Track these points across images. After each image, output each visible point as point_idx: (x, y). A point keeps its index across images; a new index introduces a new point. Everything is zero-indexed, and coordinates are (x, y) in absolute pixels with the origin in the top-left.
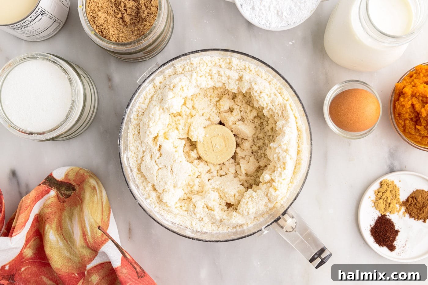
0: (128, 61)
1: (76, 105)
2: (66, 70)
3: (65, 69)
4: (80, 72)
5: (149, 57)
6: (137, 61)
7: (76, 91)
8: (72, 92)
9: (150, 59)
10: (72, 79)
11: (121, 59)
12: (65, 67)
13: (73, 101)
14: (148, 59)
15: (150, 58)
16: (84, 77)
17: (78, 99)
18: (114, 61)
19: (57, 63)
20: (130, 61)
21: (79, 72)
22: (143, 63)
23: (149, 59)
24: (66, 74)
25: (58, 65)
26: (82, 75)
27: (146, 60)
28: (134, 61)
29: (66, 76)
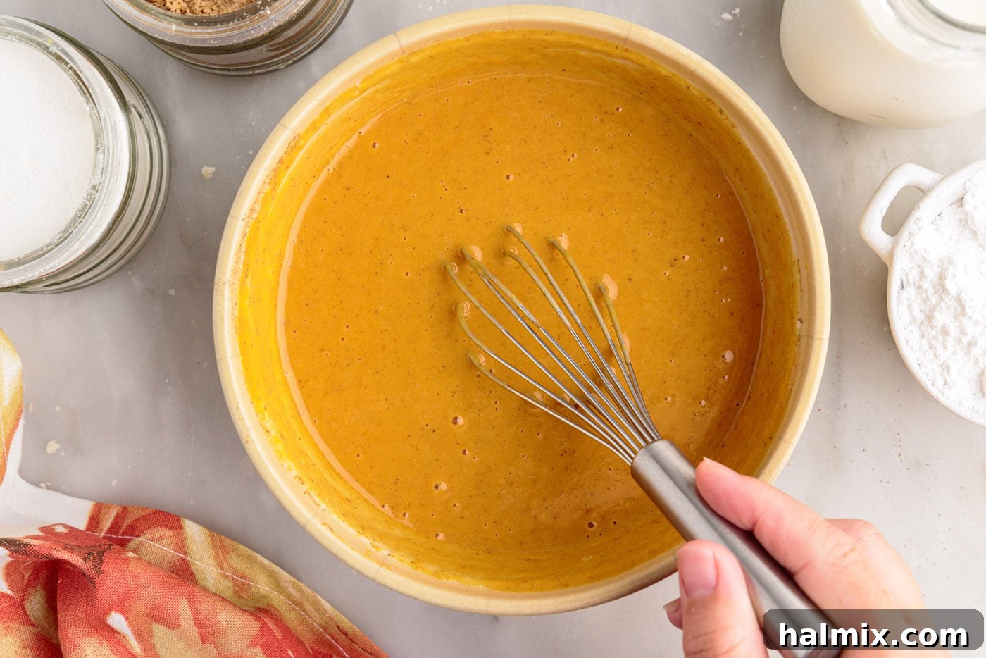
0: (221, 72)
1: (99, 204)
2: (90, 90)
3: (87, 85)
4: (130, 98)
5: (286, 60)
6: (250, 72)
7: (108, 161)
8: (96, 159)
9: (289, 68)
10: (105, 119)
11: (199, 68)
12: (88, 80)
13: (94, 187)
14: (281, 66)
15: (291, 62)
16: (140, 116)
17: (111, 185)
18: (176, 74)
19: (67, 64)
20: (226, 73)
21: (127, 99)
22: (267, 79)
23: (288, 66)
24: (88, 102)
25: (71, 68)
26: (135, 107)
27: (277, 70)
28: (240, 73)
29: (88, 108)
